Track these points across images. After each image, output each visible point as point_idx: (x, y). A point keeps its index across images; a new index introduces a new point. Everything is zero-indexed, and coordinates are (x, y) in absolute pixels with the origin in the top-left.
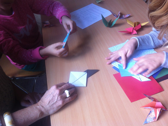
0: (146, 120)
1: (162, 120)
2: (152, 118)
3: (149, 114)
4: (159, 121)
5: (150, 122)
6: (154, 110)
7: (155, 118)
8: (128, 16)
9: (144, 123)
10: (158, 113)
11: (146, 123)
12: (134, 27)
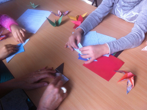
0: (127, 90)
1: (137, 85)
2: (130, 87)
3: (127, 85)
4: (135, 87)
5: (130, 90)
6: (129, 80)
7: (132, 85)
8: (67, 12)
9: (127, 93)
10: (133, 81)
11: (128, 92)
12: (76, 20)
